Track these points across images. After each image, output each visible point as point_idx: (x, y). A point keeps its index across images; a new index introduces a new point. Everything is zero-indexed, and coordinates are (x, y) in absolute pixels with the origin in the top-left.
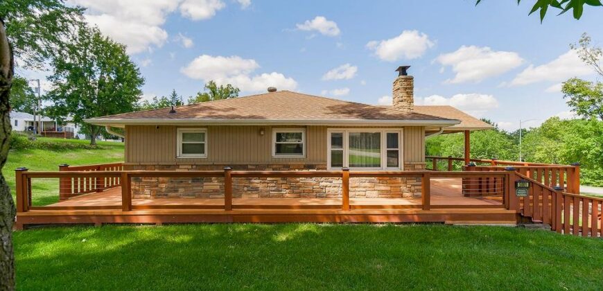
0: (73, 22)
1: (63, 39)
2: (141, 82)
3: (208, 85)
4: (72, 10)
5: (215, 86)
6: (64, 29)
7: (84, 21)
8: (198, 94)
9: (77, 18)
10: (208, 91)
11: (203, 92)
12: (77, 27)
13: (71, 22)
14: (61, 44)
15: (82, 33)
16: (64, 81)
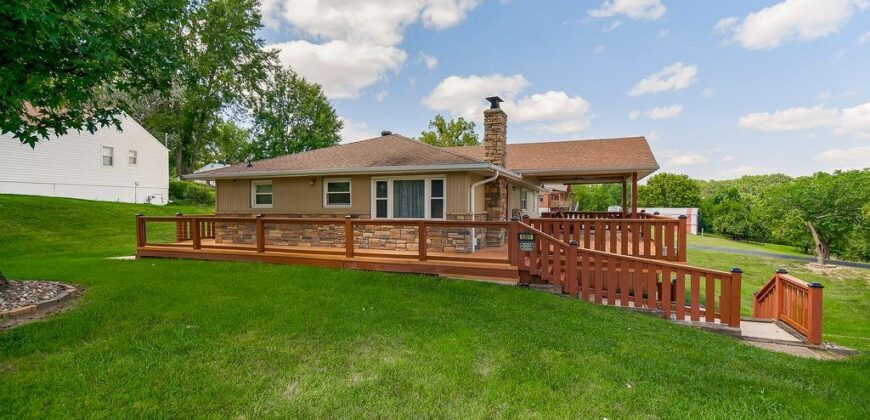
0: (269, 67)
1: (263, 86)
2: (339, 125)
3: (434, 120)
4: (268, 54)
5: (443, 121)
6: (263, 76)
7: (280, 64)
8: (423, 133)
9: (273, 63)
10: (435, 129)
11: (428, 131)
12: (273, 72)
13: (268, 67)
14: (261, 92)
15: (278, 76)
16: (262, 132)
